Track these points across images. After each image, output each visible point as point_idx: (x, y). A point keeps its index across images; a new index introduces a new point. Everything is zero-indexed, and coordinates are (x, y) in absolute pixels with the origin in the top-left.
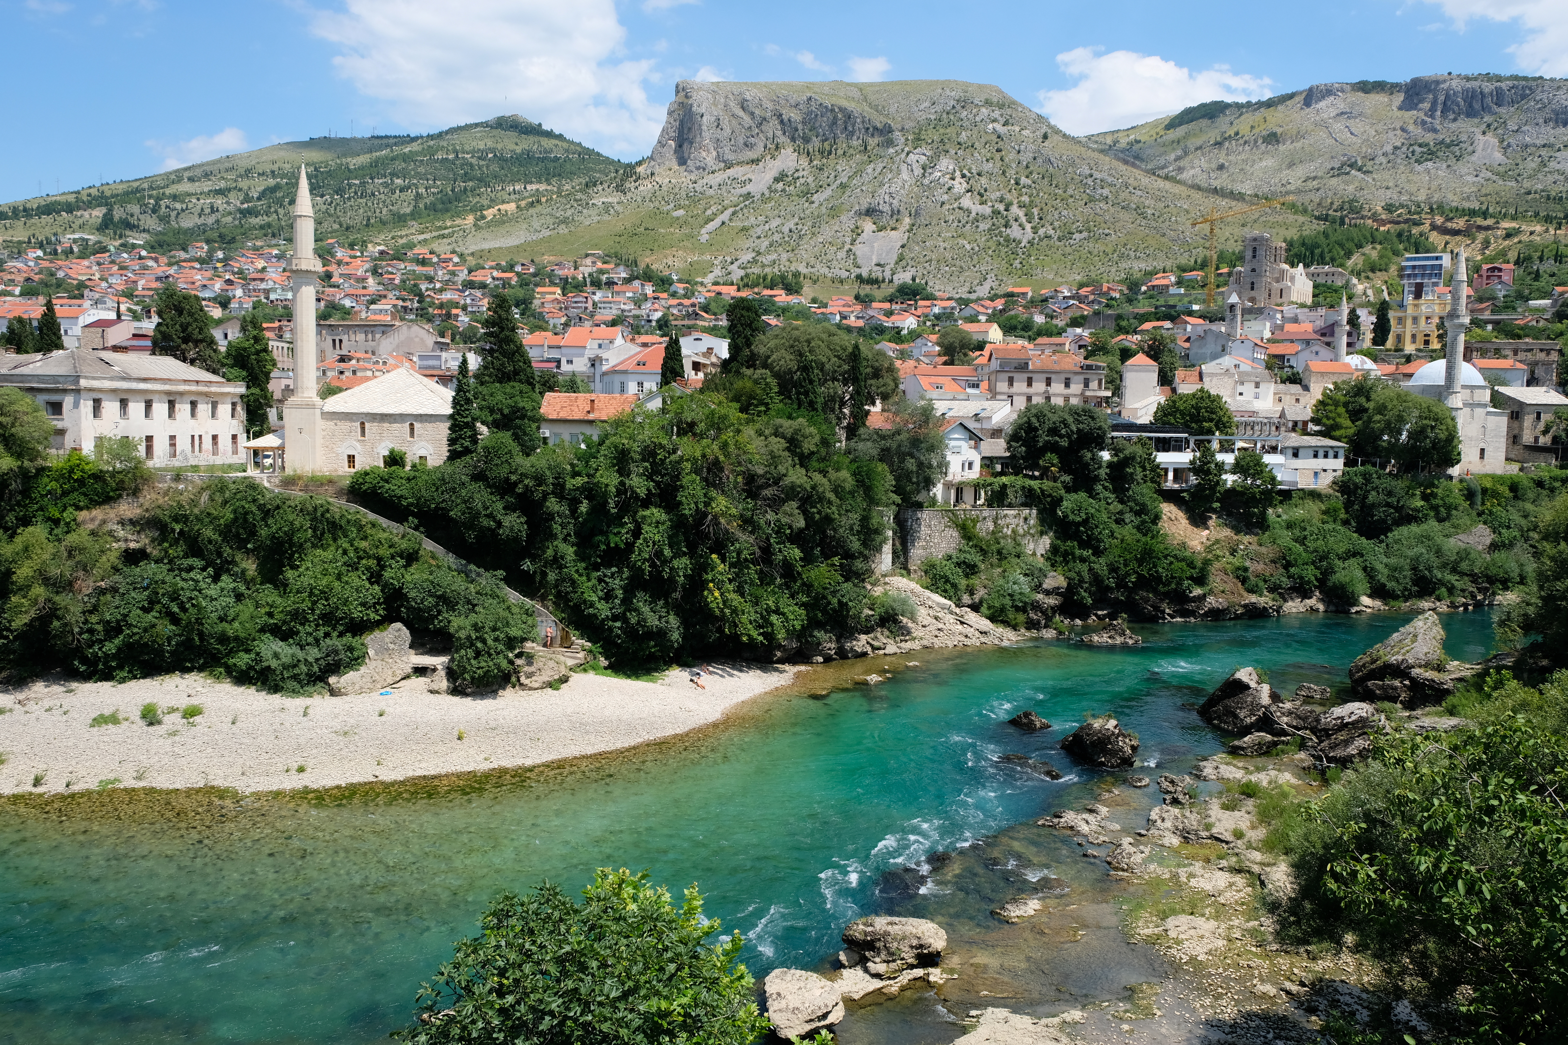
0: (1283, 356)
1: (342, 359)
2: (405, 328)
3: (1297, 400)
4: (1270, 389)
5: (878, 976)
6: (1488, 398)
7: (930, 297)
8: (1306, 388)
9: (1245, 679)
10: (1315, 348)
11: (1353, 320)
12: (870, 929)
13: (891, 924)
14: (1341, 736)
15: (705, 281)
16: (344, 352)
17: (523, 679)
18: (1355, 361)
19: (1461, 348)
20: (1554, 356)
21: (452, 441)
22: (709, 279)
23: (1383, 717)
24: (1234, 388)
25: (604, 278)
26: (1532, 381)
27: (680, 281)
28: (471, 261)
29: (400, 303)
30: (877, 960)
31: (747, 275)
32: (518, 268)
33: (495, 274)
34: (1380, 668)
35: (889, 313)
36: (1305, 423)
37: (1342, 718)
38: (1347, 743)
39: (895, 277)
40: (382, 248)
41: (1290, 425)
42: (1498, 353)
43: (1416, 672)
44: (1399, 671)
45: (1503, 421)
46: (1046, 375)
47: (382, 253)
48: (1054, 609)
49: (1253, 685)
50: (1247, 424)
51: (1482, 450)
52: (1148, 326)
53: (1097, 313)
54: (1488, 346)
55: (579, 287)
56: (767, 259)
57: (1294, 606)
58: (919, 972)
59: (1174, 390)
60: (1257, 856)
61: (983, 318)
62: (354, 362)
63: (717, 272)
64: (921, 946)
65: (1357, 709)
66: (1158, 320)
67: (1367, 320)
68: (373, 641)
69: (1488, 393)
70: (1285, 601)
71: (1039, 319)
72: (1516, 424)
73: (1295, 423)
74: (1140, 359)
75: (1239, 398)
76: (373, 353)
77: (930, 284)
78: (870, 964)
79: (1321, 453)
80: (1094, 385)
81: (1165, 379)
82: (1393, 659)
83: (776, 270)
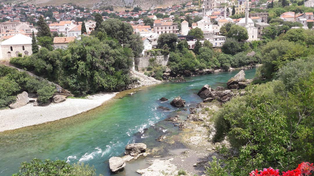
0: (214, 19)
1: (7, 31)
2: (21, 23)
3: (217, 28)
4: (211, 26)
5: (133, 156)
6: (254, 25)
7: (141, 10)
8: (218, 25)
9: (206, 87)
10: (220, 17)
11: (228, 10)
12: (131, 146)
13: (135, 145)
14: (225, 97)
15: (92, 9)
16: (8, 30)
17: (55, 101)
18: (228, 19)
19: (248, 15)
20: (267, 16)
21: (33, 50)
22: (92, 8)
23: (232, 92)
24: (204, 27)
25: (68, 9)
26: (263, 21)
27: (86, 9)
28: (37, 7)
29: (21, 17)
30: (132, 153)
31: (101, 7)
32: (48, 8)
33: (43, 9)
34: (232, 82)
35: (132, 14)
36: (218, 33)
37: (225, 93)
38: (226, 98)
39: (133, 6)
40: (15, 4)
41: (215, 33)
42: (256, 16)
43: (239, 83)
44: (236, 82)
45: (257, 30)
46: (165, 27)
47: (15, 5)
48: (169, 76)
49: (208, 88)
50: (206, 34)
51: (253, 36)
52: (187, 14)
53: (176, 12)
54: (254, 14)
55: (63, 11)
56: (105, 3)
57: (217, 71)
58: (141, 154)
59: (192, 28)
60: (208, 123)
61: (152, 14)
62: (10, 32)
63: (94, 6)
64: (141, 149)
65: (228, 91)
66: (189, 12)
67: (231, 10)
68: (19, 96)
69: (254, 24)
70: (215, 70)
71: (164, 14)
72: (259, 30)
73: (216, 33)
74: (185, 21)
75: (205, 28)
76: (15, 30)
77: (141, 7)
78: (131, 154)
79: (221, 39)
80: (175, 28)
81: (190, 25)
82: (235, 80)
83: (107, 6)
